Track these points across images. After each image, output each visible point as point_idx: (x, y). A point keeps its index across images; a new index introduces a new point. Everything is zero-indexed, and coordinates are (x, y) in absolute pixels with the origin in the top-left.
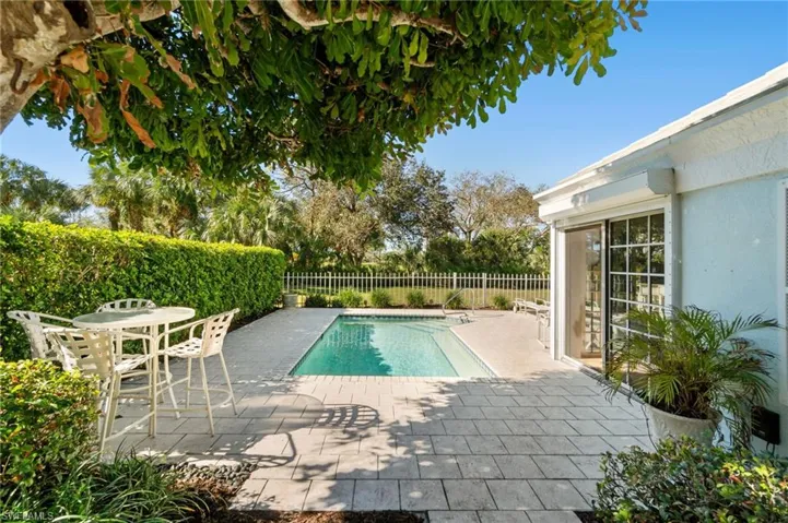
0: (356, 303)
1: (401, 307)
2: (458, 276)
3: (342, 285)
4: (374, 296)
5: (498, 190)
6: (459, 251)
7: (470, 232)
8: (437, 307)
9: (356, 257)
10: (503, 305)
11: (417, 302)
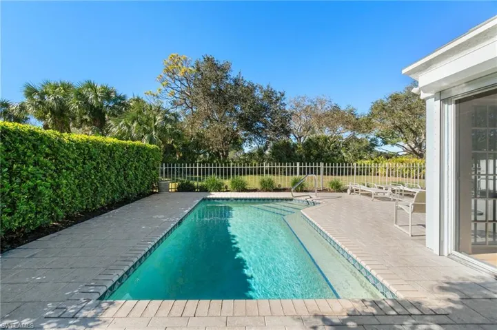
0: (219, 188)
1: (255, 190)
2: (301, 165)
3: (207, 174)
4: (233, 182)
5: (320, 108)
6: (293, 150)
7: (300, 138)
8: (284, 190)
9: (223, 155)
10: (338, 188)
11: (268, 187)
